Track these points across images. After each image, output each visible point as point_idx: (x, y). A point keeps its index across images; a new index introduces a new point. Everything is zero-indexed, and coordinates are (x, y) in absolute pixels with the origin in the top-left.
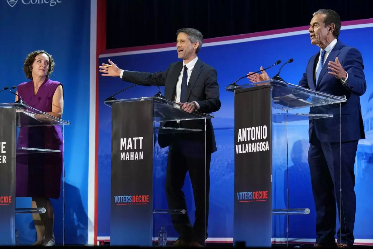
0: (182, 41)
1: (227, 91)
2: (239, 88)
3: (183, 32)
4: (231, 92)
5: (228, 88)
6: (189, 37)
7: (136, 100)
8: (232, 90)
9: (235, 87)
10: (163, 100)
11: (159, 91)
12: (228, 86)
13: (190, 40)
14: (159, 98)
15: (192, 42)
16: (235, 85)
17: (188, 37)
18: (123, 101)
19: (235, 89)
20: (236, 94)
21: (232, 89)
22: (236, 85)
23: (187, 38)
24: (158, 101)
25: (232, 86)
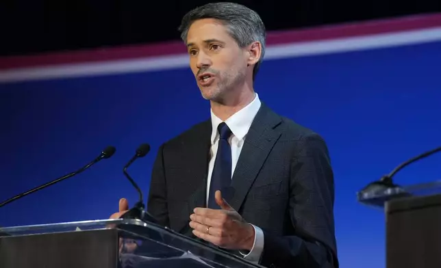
0: (212, 45)
1: (363, 204)
2: (401, 195)
3: (206, 16)
4: (376, 208)
5: (366, 195)
6: (230, 27)
7: (62, 228)
8: (378, 201)
9: (389, 191)
10: (150, 229)
11: (138, 201)
12: (366, 189)
13: (235, 38)
14: (137, 223)
15: (242, 45)
16: (388, 183)
17: (229, 30)
18: (16, 233)
19: (388, 198)
20: (390, 213)
21: (378, 196)
22: (392, 186)
23: (227, 32)
24: (135, 234)
25: (377, 188)
